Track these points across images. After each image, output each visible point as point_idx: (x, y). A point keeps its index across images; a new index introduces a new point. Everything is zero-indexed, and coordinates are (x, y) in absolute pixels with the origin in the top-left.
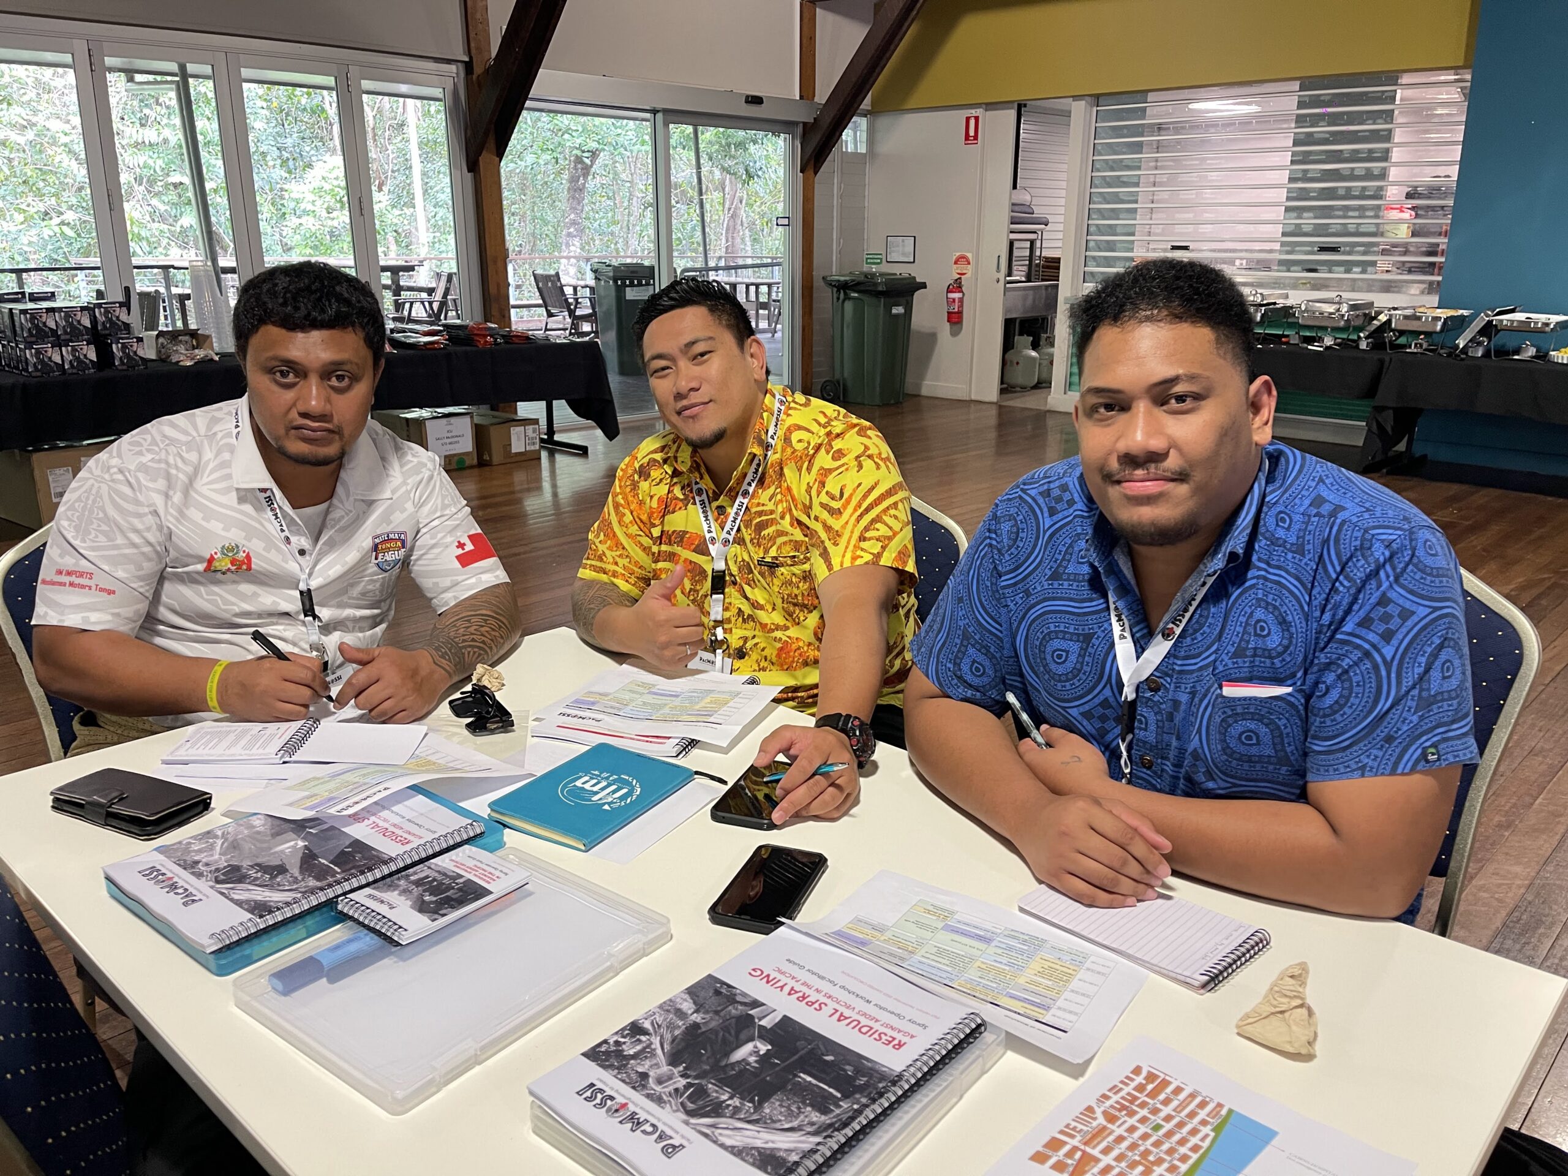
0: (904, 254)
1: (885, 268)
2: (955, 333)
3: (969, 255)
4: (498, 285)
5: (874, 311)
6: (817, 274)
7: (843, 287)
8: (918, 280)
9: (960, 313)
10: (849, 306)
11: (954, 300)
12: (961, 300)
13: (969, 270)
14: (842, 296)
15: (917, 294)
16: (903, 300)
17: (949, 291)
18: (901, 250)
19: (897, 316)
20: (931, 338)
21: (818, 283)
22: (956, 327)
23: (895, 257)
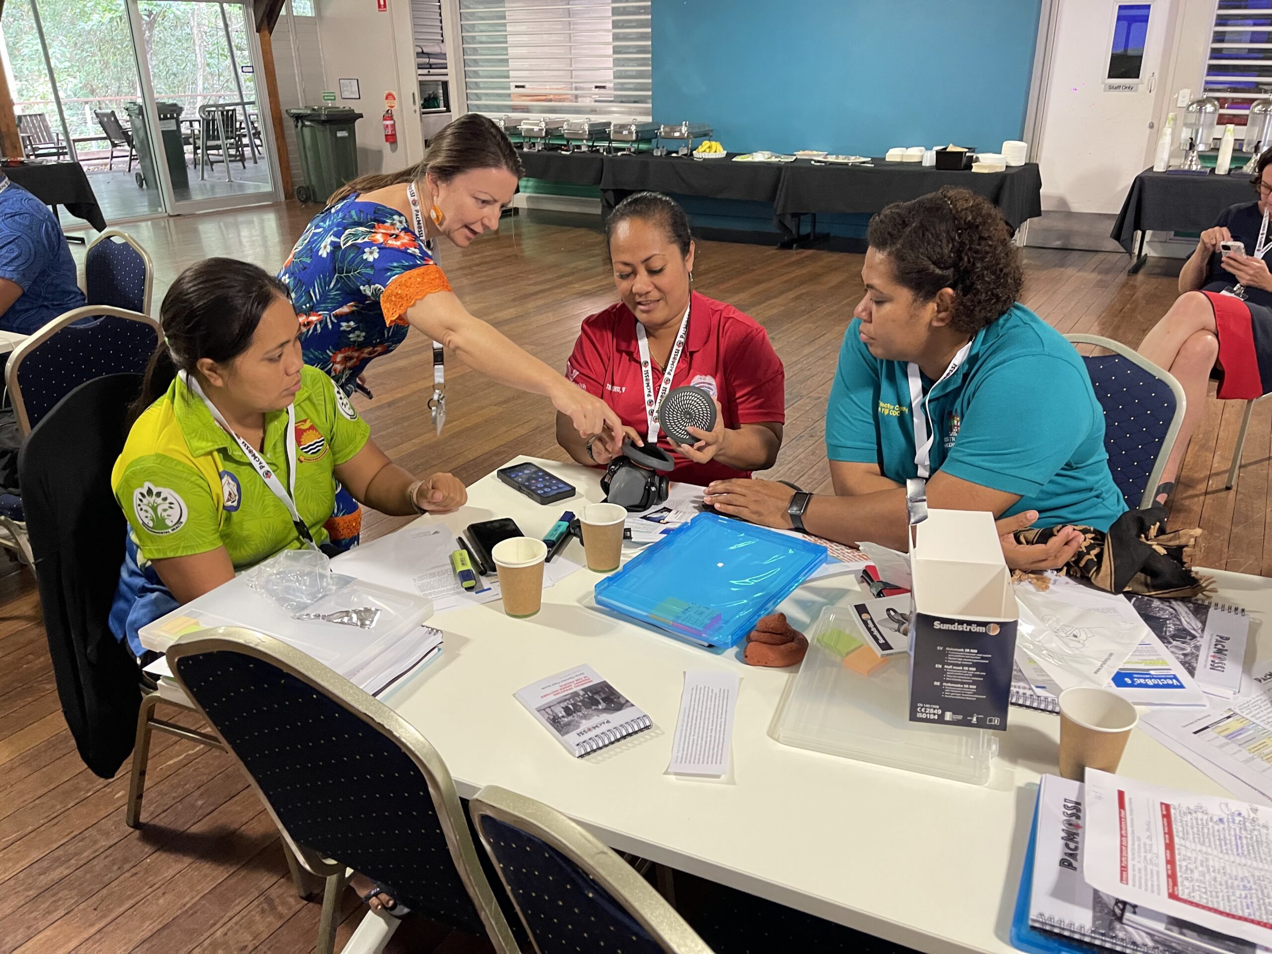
0: (352, 93)
3: (394, 93)
5: (324, 135)
6: (281, 109)
7: (298, 117)
8: (356, 112)
9: (394, 135)
10: (307, 131)
11: (388, 126)
12: (393, 126)
13: (396, 103)
14: (300, 124)
15: (358, 123)
16: (346, 127)
17: (384, 119)
18: (351, 90)
19: (344, 138)
21: (284, 116)
22: (394, 146)
23: (346, 94)
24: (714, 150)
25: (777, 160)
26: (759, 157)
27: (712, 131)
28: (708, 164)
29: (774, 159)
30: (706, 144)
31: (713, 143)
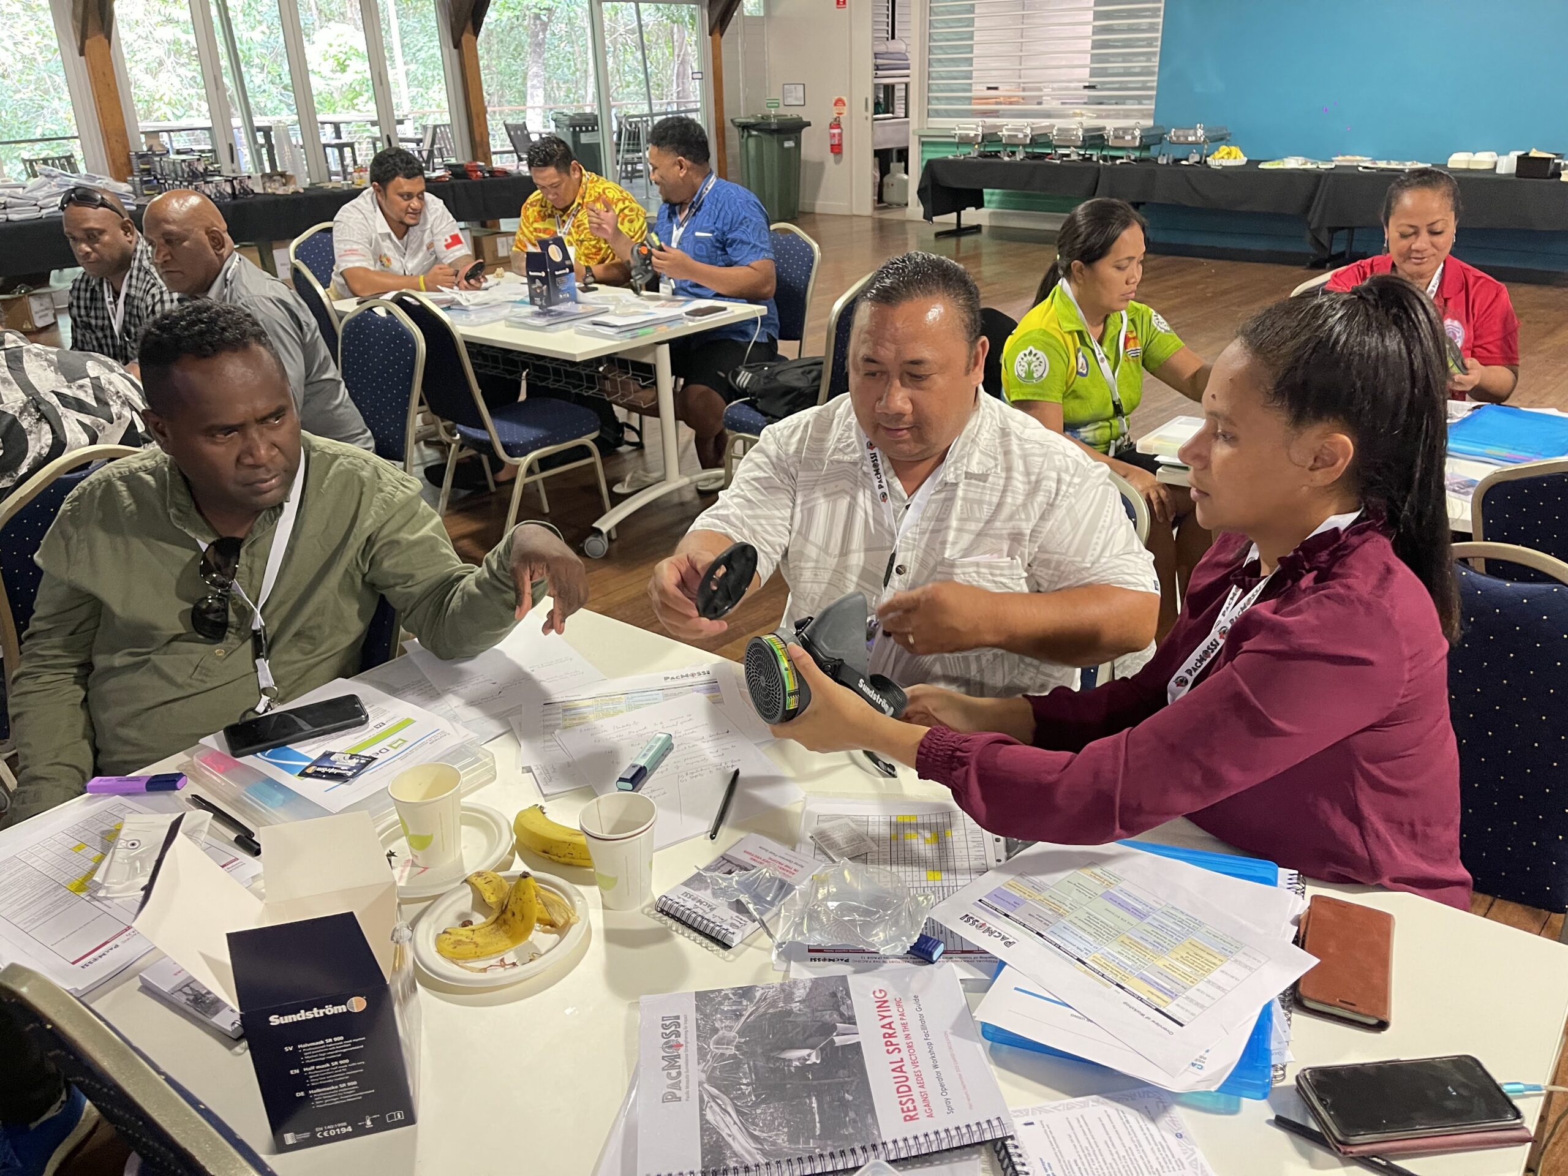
0: (797, 99)
1: (782, 111)
2: (837, 162)
3: (845, 99)
4: (481, 134)
5: (770, 145)
6: (727, 118)
7: (745, 127)
8: (805, 120)
9: (840, 145)
10: (752, 143)
11: (834, 135)
12: (840, 135)
13: (845, 110)
14: (746, 134)
15: (805, 131)
16: (793, 136)
17: (831, 128)
18: (795, 96)
19: (789, 149)
20: (821, 166)
21: (728, 124)
22: (838, 157)
23: (790, 101)
24: (1233, 156)
25: (1314, 166)
26: (1292, 163)
27: (1230, 134)
28: (1227, 173)
29: (1309, 166)
30: (1224, 149)
31: (1233, 148)
